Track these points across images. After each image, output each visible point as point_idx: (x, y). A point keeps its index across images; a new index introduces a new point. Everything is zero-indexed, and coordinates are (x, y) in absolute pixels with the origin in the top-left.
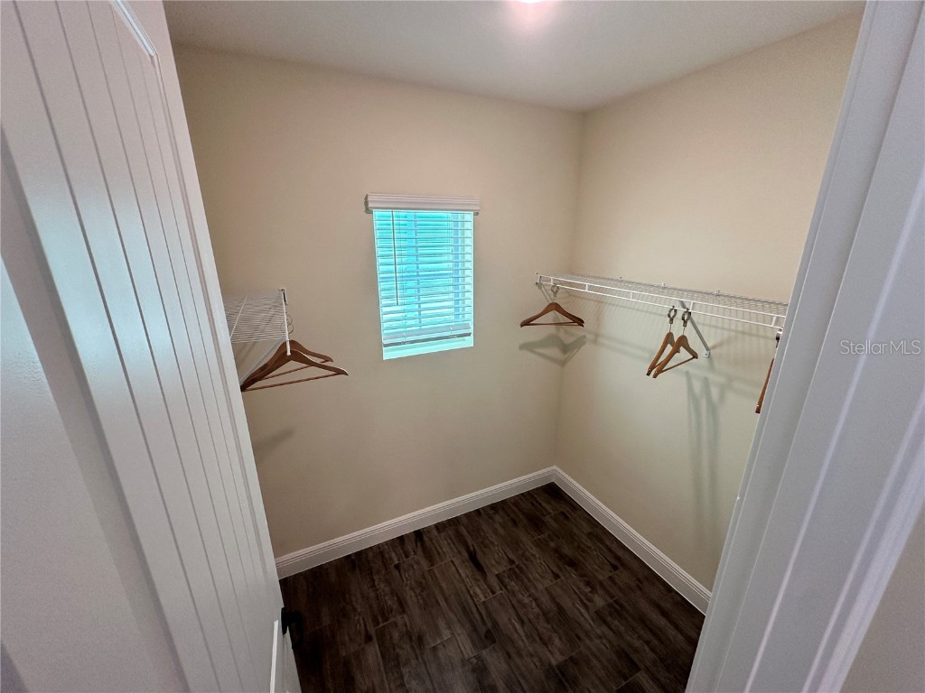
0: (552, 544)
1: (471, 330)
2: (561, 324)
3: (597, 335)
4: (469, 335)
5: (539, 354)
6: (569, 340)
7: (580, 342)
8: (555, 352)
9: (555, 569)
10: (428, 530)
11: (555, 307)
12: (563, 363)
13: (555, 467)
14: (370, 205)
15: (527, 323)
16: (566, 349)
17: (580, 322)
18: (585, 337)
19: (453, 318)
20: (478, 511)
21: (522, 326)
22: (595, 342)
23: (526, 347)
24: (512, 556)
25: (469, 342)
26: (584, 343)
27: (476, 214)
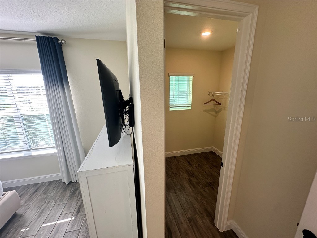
0: (211, 163)
1: (191, 105)
2: (215, 104)
3: (225, 108)
4: (190, 106)
5: (209, 113)
6: (217, 110)
7: (220, 110)
8: (213, 113)
9: (211, 167)
10: (177, 156)
11: (213, 100)
12: (216, 117)
13: (213, 147)
14: (170, 75)
15: (205, 104)
16: (217, 112)
17: (220, 104)
18: (222, 108)
19: (186, 102)
20: (191, 155)
21: (204, 104)
22: (224, 109)
23: (206, 111)
24: (199, 164)
25: (190, 108)
26: (222, 110)
27: (193, 77)
